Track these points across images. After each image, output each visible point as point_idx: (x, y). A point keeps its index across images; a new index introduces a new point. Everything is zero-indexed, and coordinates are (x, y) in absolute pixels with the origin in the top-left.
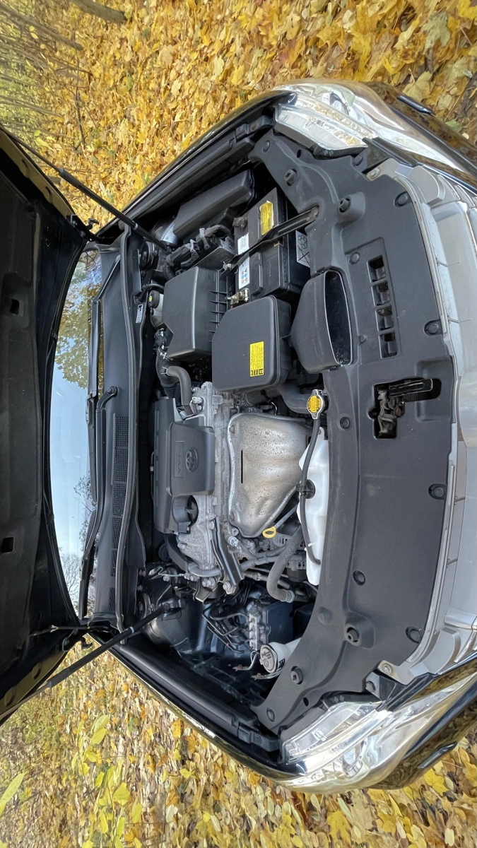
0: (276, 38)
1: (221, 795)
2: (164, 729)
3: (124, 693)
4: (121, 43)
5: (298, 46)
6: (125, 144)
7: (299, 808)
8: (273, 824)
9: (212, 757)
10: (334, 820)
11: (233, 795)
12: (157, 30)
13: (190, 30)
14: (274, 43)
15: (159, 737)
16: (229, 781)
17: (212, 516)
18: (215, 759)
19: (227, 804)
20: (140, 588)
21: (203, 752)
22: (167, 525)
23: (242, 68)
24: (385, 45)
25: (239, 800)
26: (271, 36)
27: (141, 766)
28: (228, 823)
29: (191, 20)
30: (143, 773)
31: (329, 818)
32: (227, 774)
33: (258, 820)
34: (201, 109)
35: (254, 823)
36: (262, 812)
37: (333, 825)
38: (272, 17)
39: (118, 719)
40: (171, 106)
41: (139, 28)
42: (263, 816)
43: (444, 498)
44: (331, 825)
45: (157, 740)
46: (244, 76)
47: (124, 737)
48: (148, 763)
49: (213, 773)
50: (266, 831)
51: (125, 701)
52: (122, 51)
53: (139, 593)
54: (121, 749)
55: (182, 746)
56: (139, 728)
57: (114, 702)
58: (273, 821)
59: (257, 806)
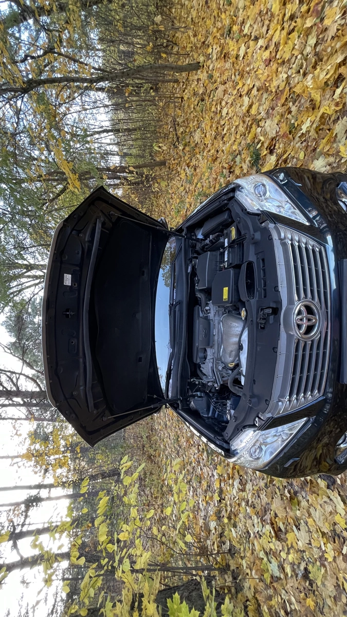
0: (275, 87)
1: (237, 519)
2: (212, 483)
3: (193, 463)
4: (198, 82)
5: (285, 93)
6: (199, 142)
7: (273, 528)
8: (261, 536)
9: (234, 499)
10: (290, 536)
11: (243, 519)
12: (216, 75)
13: (233, 77)
14: (274, 90)
15: (209, 487)
16: (241, 512)
17: (212, 357)
18: (235, 500)
19: (240, 524)
20: (188, 387)
21: (230, 496)
22: (196, 360)
23: (257, 104)
24: (328, 96)
25: (246, 523)
26: (272, 86)
27: (200, 502)
28: (240, 534)
29: (233, 70)
30: (201, 506)
31: (287, 535)
32: (241, 509)
33: (254, 533)
34: (237, 127)
35: (252, 535)
36: (256, 530)
37: (289, 538)
38: (272, 75)
39: (190, 477)
40: (222, 123)
41: (207, 72)
42: (256, 532)
43: (277, 352)
44: (288, 538)
45: (208, 488)
46: (258, 109)
47: (193, 488)
48: (204, 500)
49: (234, 507)
50: (257, 539)
51: (193, 468)
52: (198, 87)
53: (188, 389)
54: (191, 493)
55: (220, 493)
56: (200, 482)
57: (188, 468)
58: (261, 534)
59: (254, 526)
